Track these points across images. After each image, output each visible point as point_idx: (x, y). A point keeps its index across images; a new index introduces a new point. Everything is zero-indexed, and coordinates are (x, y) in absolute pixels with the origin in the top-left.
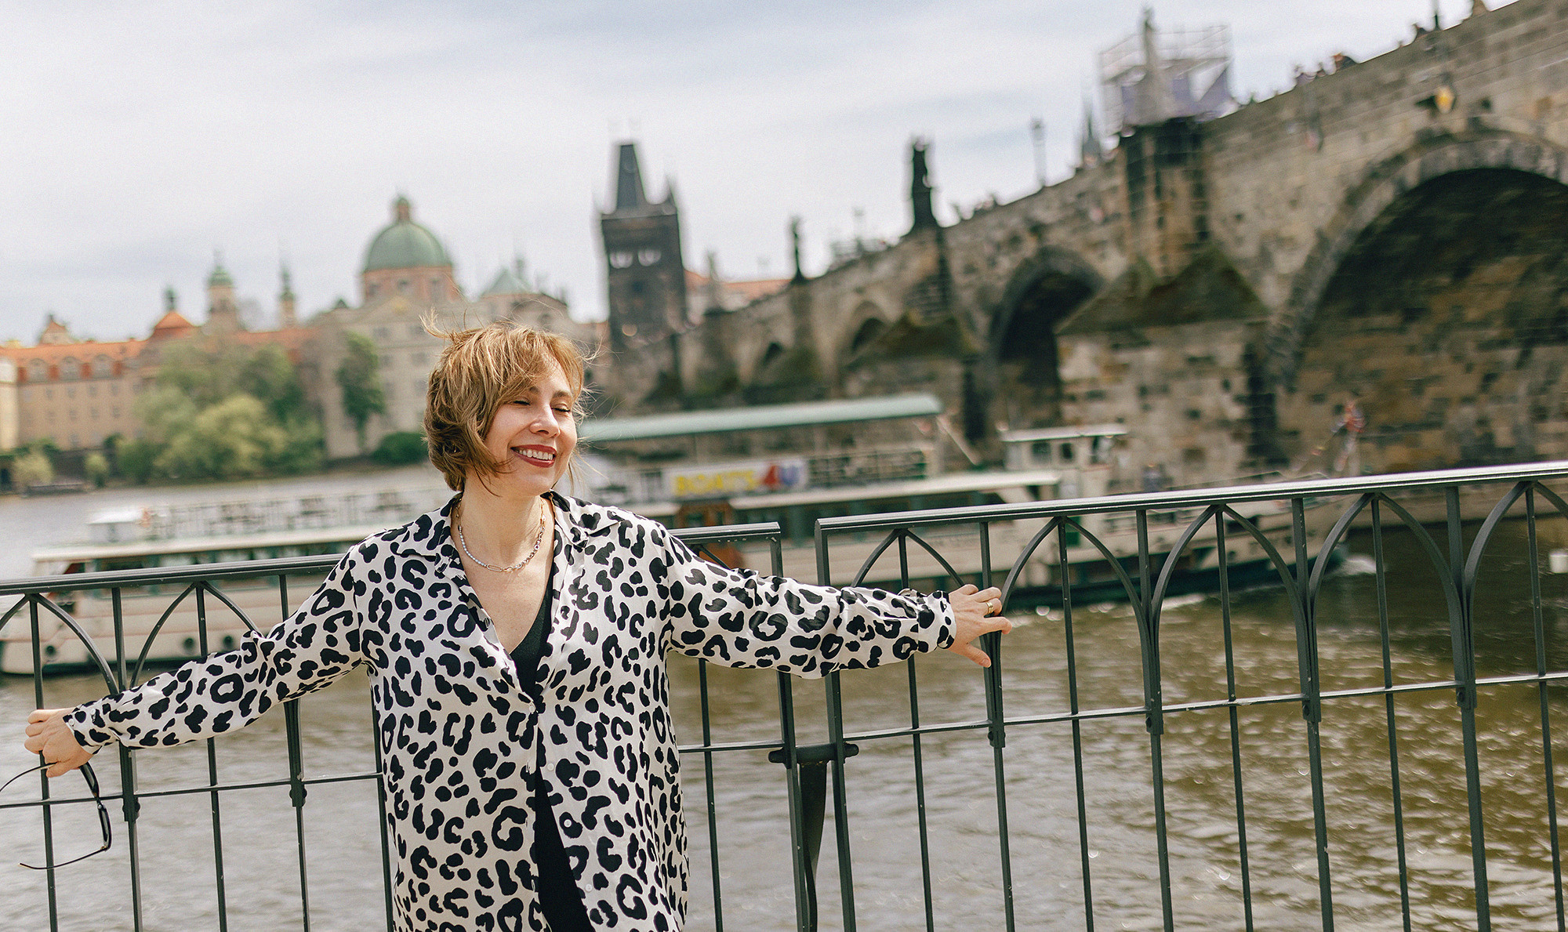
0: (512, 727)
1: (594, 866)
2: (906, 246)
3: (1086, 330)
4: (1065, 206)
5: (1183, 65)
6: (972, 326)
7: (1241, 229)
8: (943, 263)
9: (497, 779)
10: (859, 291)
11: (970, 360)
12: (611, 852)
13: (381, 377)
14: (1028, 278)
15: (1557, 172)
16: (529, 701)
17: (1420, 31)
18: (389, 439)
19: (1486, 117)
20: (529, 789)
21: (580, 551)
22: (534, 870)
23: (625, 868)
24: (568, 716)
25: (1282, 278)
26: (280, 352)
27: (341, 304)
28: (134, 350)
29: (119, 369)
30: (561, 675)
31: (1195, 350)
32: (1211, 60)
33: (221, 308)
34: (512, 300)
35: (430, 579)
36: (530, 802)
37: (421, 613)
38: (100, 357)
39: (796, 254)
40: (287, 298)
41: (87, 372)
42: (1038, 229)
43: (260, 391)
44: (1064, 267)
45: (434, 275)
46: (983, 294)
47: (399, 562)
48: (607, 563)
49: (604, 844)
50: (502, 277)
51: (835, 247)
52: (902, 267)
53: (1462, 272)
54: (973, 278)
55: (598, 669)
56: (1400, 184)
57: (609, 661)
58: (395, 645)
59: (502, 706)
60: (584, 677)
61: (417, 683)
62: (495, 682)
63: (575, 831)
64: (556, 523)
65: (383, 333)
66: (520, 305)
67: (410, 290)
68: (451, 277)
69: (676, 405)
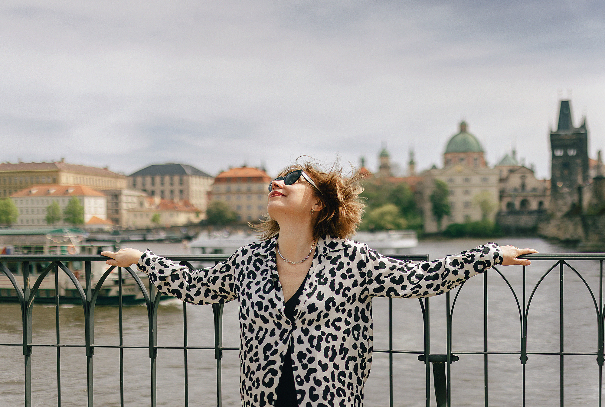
0: (282, 335)
1: (307, 399)
9: (270, 356)
12: (315, 393)
13: (450, 199)
16: (289, 324)
18: (451, 226)
20: (282, 362)
21: (324, 258)
22: (275, 397)
23: (321, 401)
24: (306, 332)
26: (407, 187)
27: (434, 167)
30: (304, 313)
33: (384, 167)
34: (509, 168)
35: (263, 268)
36: (281, 367)
37: (255, 282)
40: (412, 163)
43: (397, 202)
45: (476, 156)
47: (254, 258)
48: (336, 264)
49: (312, 389)
50: (506, 158)
55: (322, 312)
57: (328, 308)
58: (243, 294)
59: (279, 325)
60: (314, 315)
61: (248, 311)
62: (276, 315)
63: (301, 383)
64: (318, 244)
65: (451, 180)
66: (512, 171)
67: (465, 162)
68: (482, 157)
69: (578, 219)
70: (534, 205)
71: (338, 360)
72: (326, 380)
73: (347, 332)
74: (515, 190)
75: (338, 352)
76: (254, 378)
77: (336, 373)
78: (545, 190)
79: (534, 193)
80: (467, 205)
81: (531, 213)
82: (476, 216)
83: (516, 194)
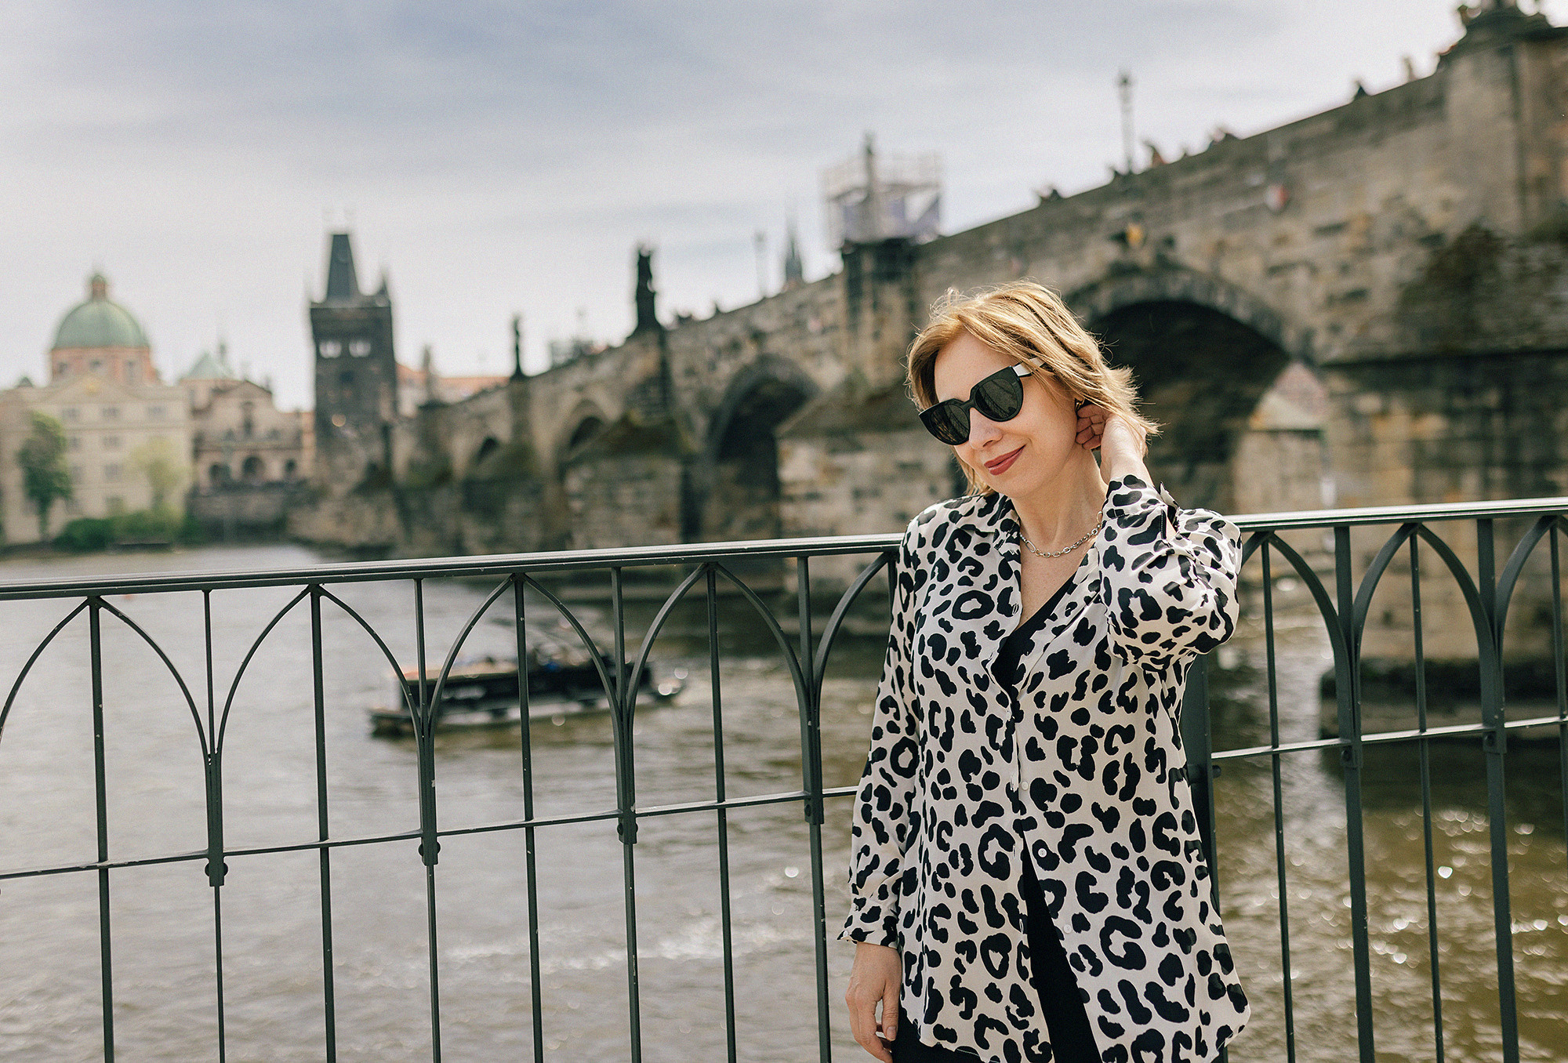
0: (991, 731)
1: (1072, 904)
2: (629, 348)
3: (805, 433)
4: (786, 315)
5: (902, 189)
6: (691, 428)
8: (664, 365)
9: (983, 789)
10: (580, 389)
11: (688, 460)
12: (1093, 889)
13: (70, 459)
14: (746, 383)
16: (1006, 704)
17: (1117, 174)
18: (73, 526)
19: (1171, 255)
22: (1023, 908)
23: (1113, 909)
24: (1048, 727)
27: (26, 382)
30: (1039, 677)
31: (906, 456)
32: (923, 187)
34: (213, 385)
36: (1016, 825)
37: (941, 586)
39: (517, 349)
42: (758, 336)
44: (781, 373)
45: (130, 355)
46: (702, 397)
49: (1084, 881)
50: (202, 362)
51: (553, 348)
52: (624, 366)
54: (694, 381)
55: (1087, 673)
59: (980, 704)
60: (1066, 684)
63: (1050, 862)
65: (73, 414)
66: (221, 391)
67: (101, 371)
68: (148, 359)
69: (386, 497)
70: (275, 469)
72: (1120, 851)
74: (230, 435)
75: (1142, 766)
76: (954, 843)
77: (1147, 823)
78: (298, 436)
79: (275, 443)
80: (113, 471)
81: (271, 486)
82: (137, 498)
83: (232, 444)
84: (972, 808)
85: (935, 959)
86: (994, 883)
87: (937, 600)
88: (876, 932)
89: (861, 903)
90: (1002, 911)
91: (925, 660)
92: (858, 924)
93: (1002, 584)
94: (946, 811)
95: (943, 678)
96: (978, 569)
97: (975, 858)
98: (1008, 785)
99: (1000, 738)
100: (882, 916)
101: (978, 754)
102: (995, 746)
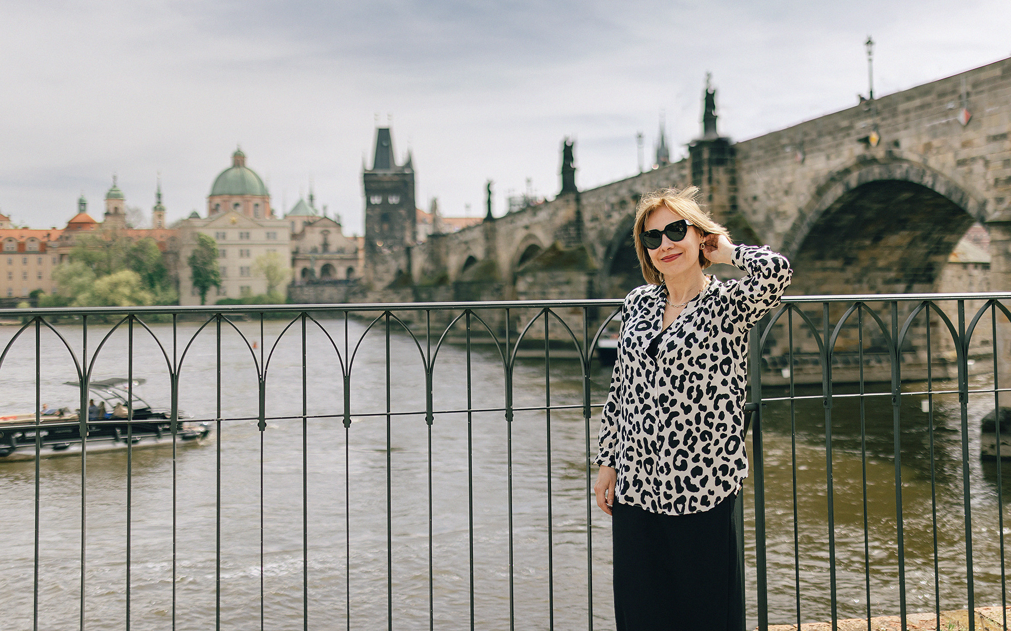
2: (558, 202)
6: (594, 254)
7: (756, 205)
8: (579, 214)
10: (527, 227)
11: (592, 273)
12: (675, 438)
13: (219, 263)
15: (933, 185)
17: (862, 99)
19: (896, 151)
23: (681, 446)
25: (778, 235)
26: (153, 243)
27: (195, 215)
28: (54, 236)
29: (44, 248)
33: (113, 213)
34: (306, 219)
38: (32, 240)
39: (489, 202)
40: (159, 209)
41: (22, 249)
42: (636, 197)
43: (138, 267)
45: (257, 201)
46: (602, 234)
49: (673, 434)
50: (299, 205)
51: (511, 201)
52: (554, 214)
53: (877, 238)
54: (596, 224)
55: (682, 349)
56: (847, 185)
57: (689, 345)
60: (674, 353)
65: (222, 235)
66: (309, 224)
67: (240, 209)
68: (268, 203)
69: (407, 290)
70: (340, 273)
71: (705, 400)
72: (689, 423)
73: (714, 368)
74: (315, 250)
75: (704, 392)
76: (634, 421)
77: (703, 414)
79: (341, 256)
80: (244, 271)
81: (336, 283)
82: (259, 288)
83: (317, 256)
84: (640, 407)
85: (627, 469)
86: (648, 436)
87: (631, 324)
88: (607, 461)
89: (602, 450)
90: (651, 448)
91: (624, 347)
92: (600, 458)
93: (656, 318)
94: (631, 408)
95: (630, 355)
96: (648, 312)
97: (641, 427)
98: (653, 397)
99: (651, 379)
100: (609, 455)
101: (643, 385)
102: (648, 382)
